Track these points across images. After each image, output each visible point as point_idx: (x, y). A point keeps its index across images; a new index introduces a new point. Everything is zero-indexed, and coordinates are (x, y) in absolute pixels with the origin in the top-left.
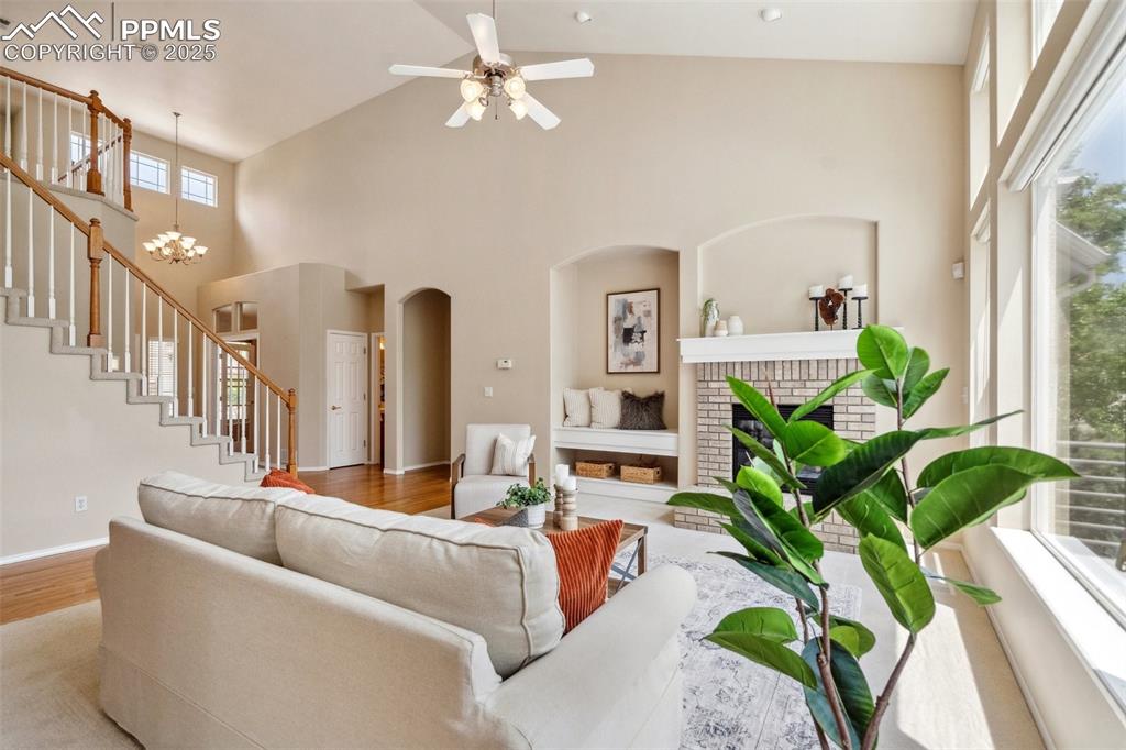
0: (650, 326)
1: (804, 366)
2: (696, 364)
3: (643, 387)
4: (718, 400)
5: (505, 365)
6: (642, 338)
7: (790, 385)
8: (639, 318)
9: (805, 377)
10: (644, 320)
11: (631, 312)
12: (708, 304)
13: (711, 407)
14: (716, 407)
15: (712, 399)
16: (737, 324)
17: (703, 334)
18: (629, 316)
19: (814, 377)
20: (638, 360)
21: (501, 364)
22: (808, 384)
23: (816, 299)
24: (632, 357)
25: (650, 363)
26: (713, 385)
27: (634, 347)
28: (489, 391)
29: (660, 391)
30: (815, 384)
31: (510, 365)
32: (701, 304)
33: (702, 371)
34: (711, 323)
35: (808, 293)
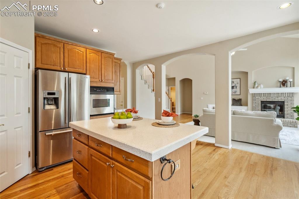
0: (238, 86)
1: (278, 94)
2: (253, 94)
3: (237, 98)
4: (258, 100)
5: (206, 93)
6: (236, 88)
7: (275, 97)
8: (235, 84)
9: (278, 96)
10: (237, 84)
11: (233, 83)
12: (255, 82)
13: (256, 101)
14: (257, 101)
15: (256, 100)
16: (262, 86)
17: (254, 88)
18: (233, 84)
19: (280, 96)
20: (235, 92)
21: (205, 93)
22: (279, 97)
23: (280, 82)
24: (234, 92)
25: (238, 93)
26: (256, 97)
27: (234, 90)
28: (202, 98)
29: (240, 98)
30: (280, 97)
31: (207, 93)
32: (253, 82)
33: (254, 95)
34: (256, 85)
35: (278, 80)
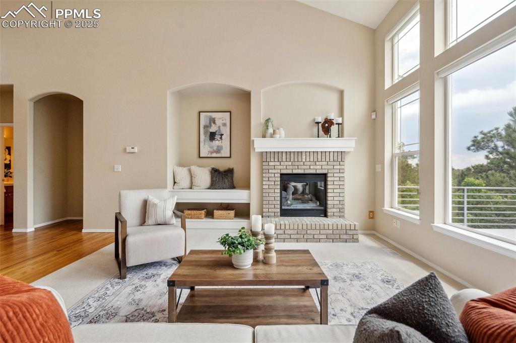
0: (226, 131)
1: (315, 154)
2: (262, 153)
3: (223, 165)
4: (274, 171)
5: (132, 150)
6: (221, 138)
7: (309, 163)
8: (219, 127)
9: (316, 160)
10: (222, 128)
11: (214, 123)
12: (268, 121)
13: (270, 175)
14: (273, 175)
15: (270, 171)
16: (282, 132)
17: (264, 136)
18: (213, 125)
19: (320, 160)
20: (219, 150)
21: (129, 149)
22: (317, 163)
23: (318, 123)
24: (215, 148)
25: (225, 152)
26: (271, 164)
27: (216, 143)
28: (119, 168)
29: (231, 167)
30: (320, 163)
31: (136, 150)
32: (263, 121)
33: (265, 157)
34: (271, 130)
35: (314, 119)
